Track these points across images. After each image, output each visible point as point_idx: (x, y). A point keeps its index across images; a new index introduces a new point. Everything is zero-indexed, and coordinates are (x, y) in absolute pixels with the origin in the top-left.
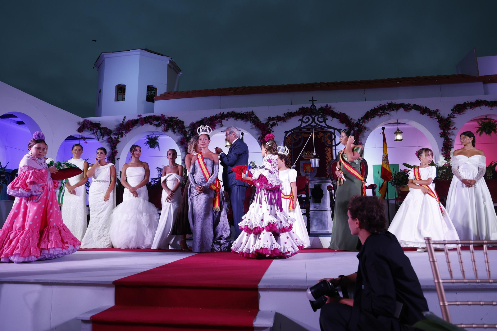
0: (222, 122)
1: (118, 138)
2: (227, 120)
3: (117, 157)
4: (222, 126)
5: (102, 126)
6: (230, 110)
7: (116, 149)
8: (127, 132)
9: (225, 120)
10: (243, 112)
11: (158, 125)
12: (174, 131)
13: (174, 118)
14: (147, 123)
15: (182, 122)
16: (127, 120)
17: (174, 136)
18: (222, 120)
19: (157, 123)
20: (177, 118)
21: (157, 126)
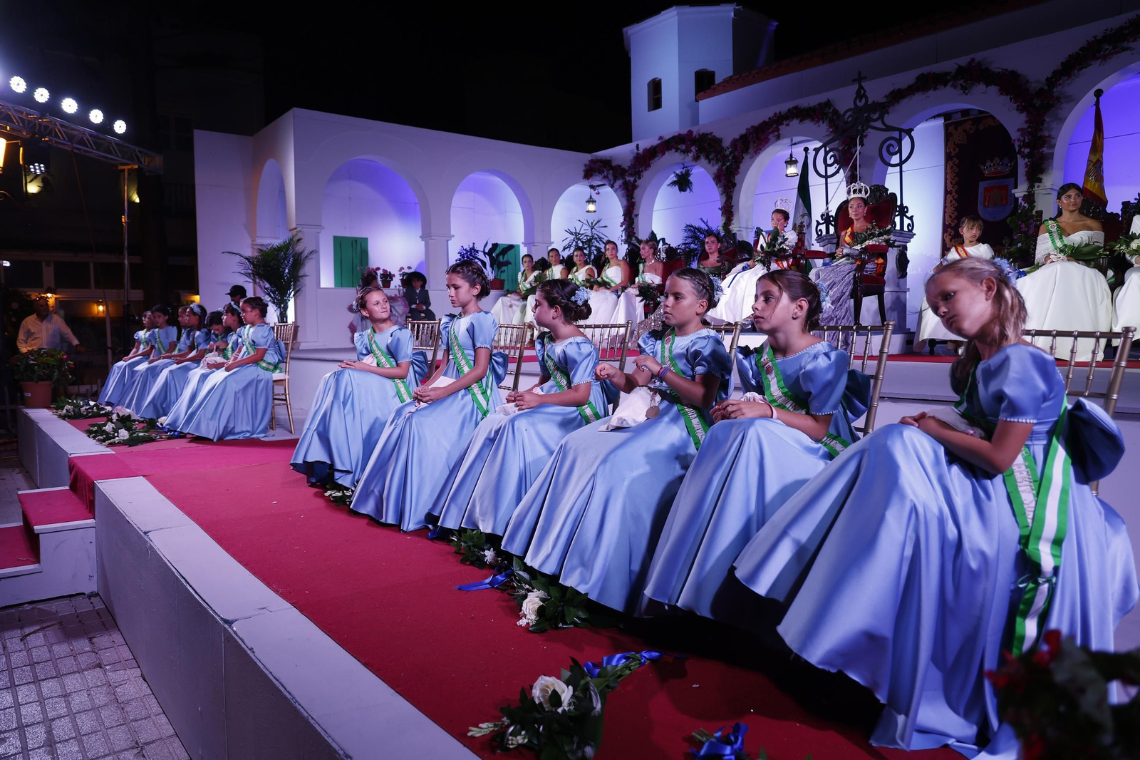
0: (778, 130)
1: (635, 181)
2: (788, 125)
3: (635, 212)
4: (778, 138)
5: (614, 164)
6: (790, 105)
7: (633, 200)
8: (646, 170)
9: (784, 126)
10: (812, 104)
11: (686, 151)
12: (707, 157)
13: (708, 134)
14: (671, 150)
15: (719, 141)
16: (641, 151)
17: (710, 166)
18: (780, 127)
19: (683, 147)
20: (712, 133)
21: (684, 153)
